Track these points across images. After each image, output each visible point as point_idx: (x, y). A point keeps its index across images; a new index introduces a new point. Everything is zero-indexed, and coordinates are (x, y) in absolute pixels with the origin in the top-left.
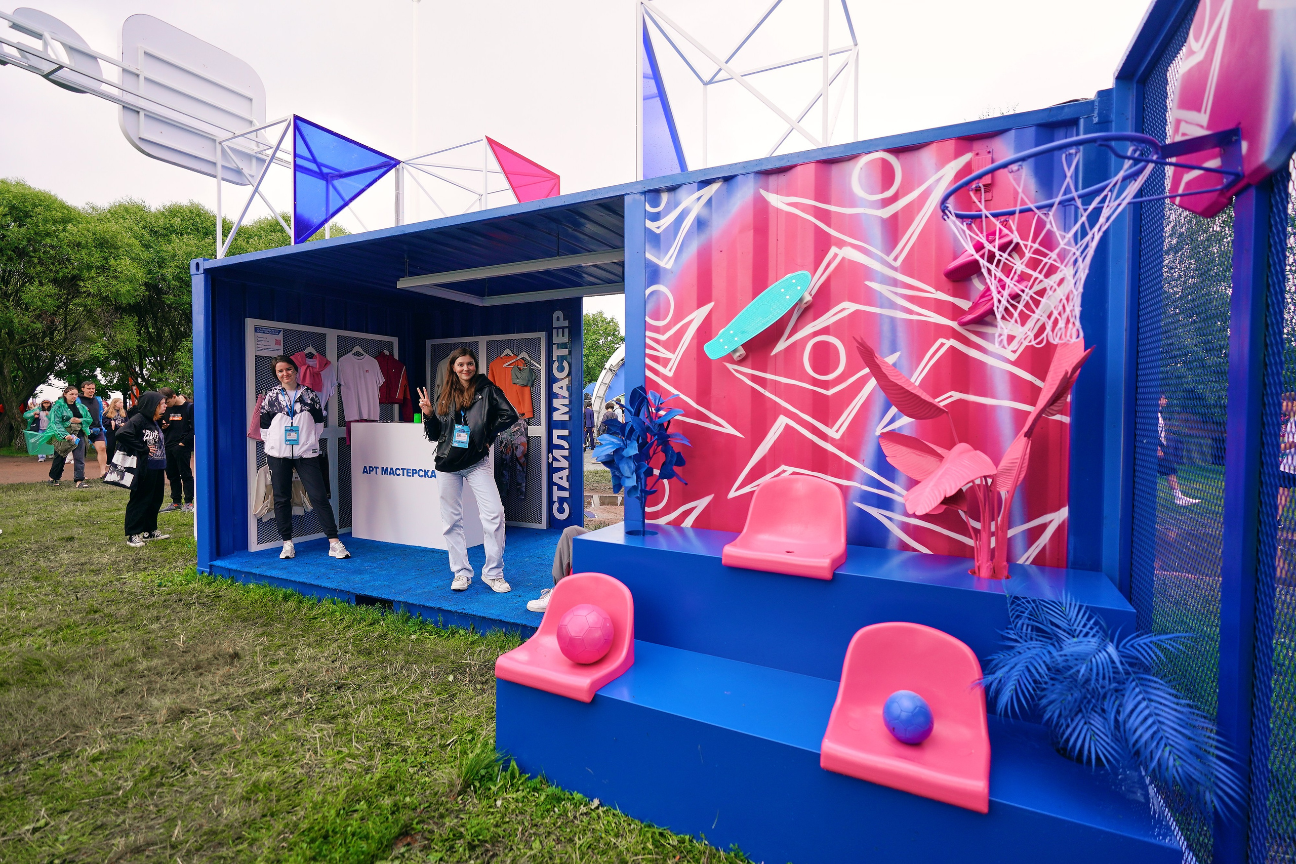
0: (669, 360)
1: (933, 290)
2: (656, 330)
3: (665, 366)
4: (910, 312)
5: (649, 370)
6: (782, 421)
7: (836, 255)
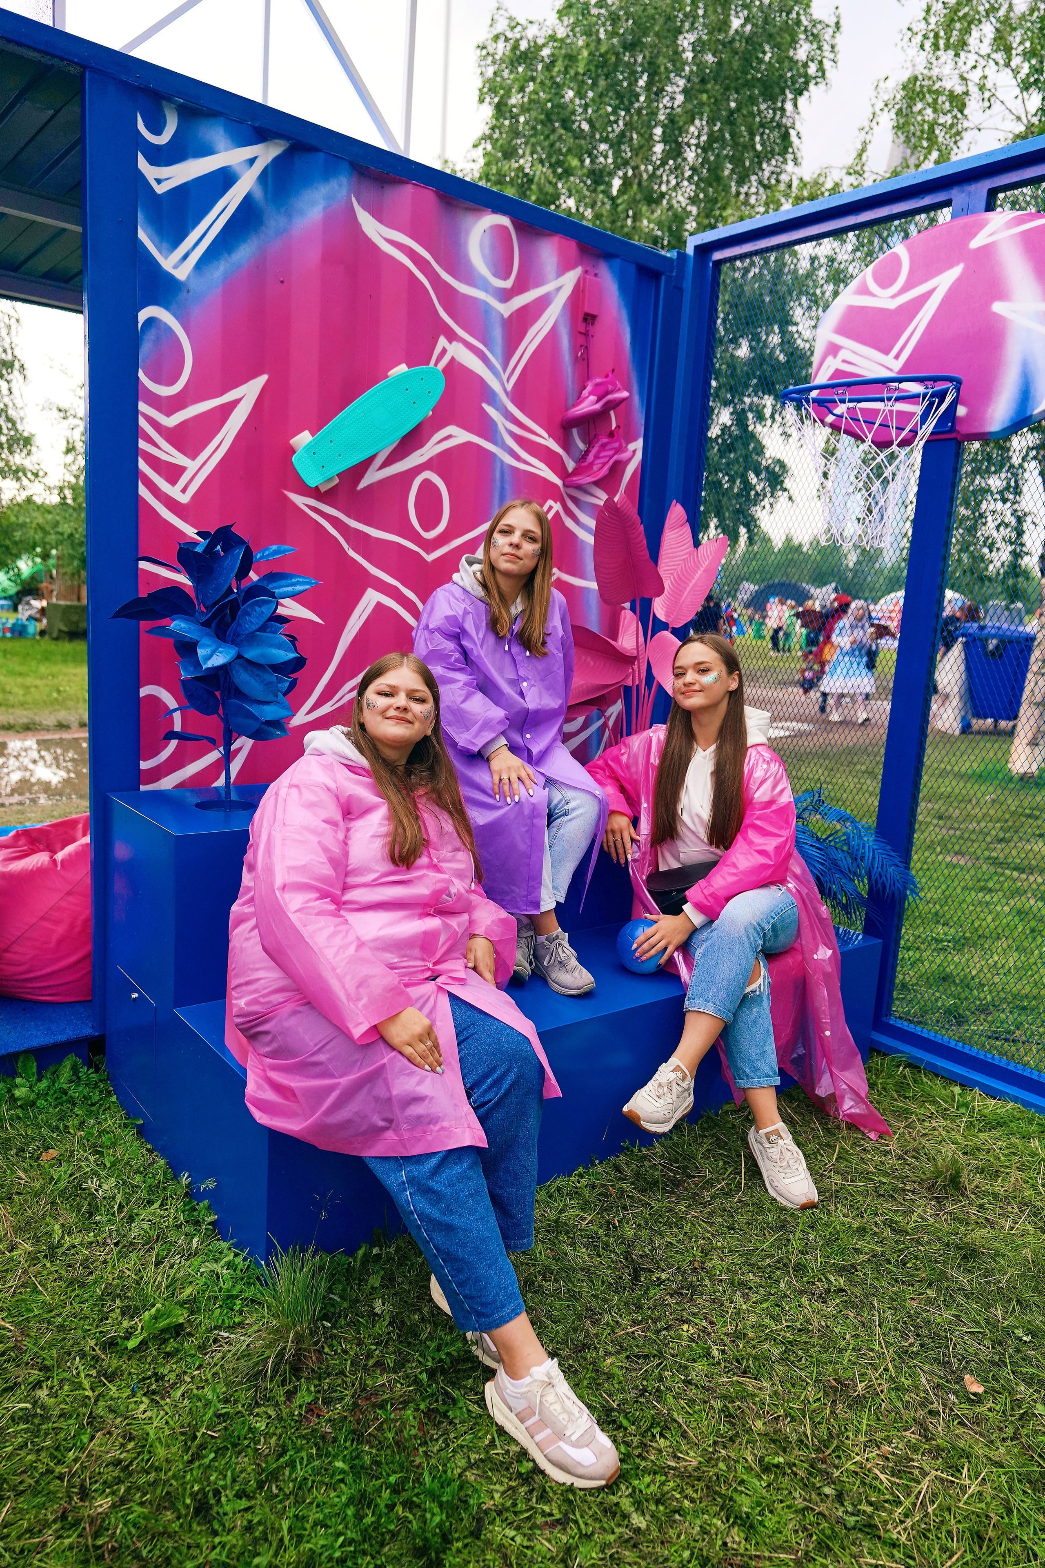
0: (182, 470)
1: (545, 435)
2: (155, 401)
3: (173, 481)
4: (517, 458)
5: (144, 484)
6: (371, 598)
7: (444, 351)
